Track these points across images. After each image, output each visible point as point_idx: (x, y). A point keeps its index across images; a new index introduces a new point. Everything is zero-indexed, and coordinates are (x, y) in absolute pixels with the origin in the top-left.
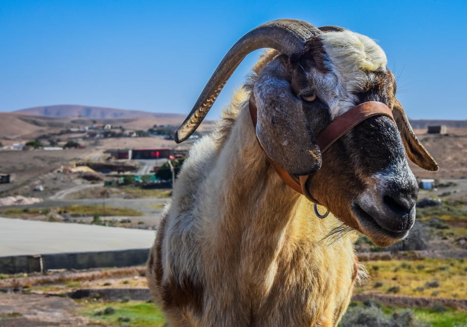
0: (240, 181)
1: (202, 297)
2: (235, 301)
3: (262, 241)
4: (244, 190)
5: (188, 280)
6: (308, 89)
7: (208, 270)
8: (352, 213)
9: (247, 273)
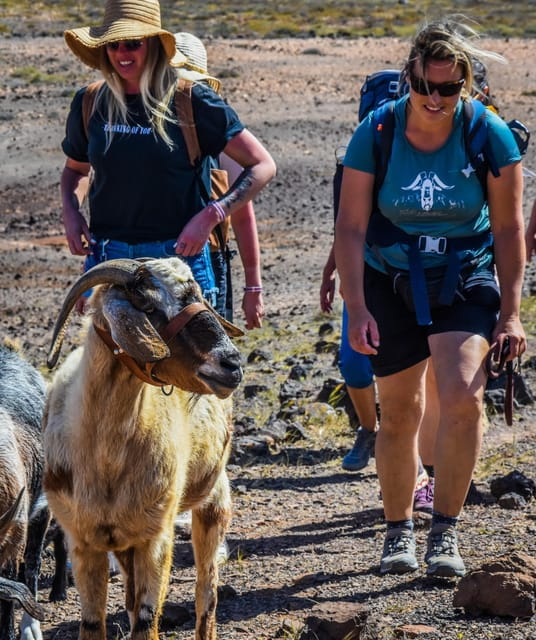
0: (92, 384)
1: (72, 479)
2: (96, 480)
3: (112, 430)
4: (95, 391)
5: (60, 469)
6: (148, 304)
7: (73, 459)
8: (199, 379)
9: (103, 457)
